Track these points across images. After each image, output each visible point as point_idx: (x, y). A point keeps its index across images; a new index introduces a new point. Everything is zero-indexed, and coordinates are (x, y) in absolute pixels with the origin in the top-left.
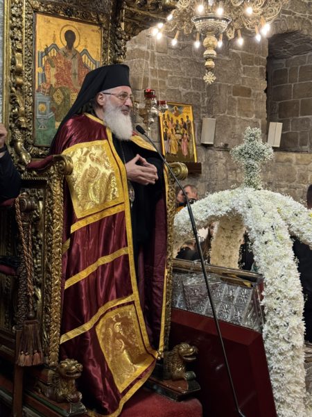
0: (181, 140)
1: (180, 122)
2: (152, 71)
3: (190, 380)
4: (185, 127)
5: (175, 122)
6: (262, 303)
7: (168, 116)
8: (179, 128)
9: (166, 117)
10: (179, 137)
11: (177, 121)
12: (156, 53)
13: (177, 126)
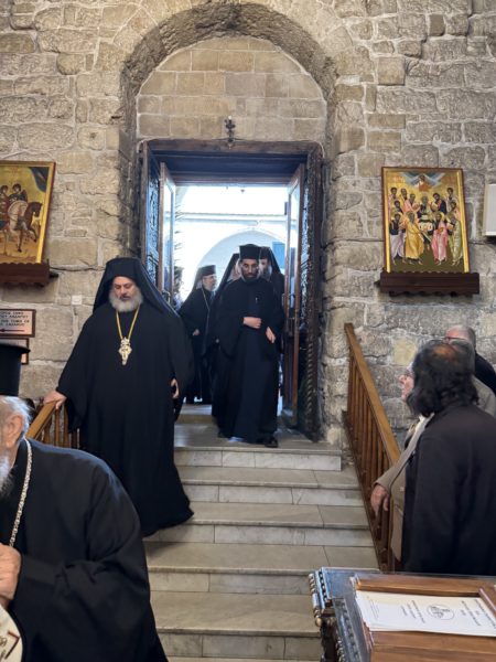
0: (431, 233)
1: (432, 200)
2: (370, 118)
4: (443, 208)
5: (418, 201)
7: (404, 192)
8: (428, 210)
9: (398, 193)
10: (429, 226)
11: (425, 199)
12: (379, 88)
13: (423, 208)
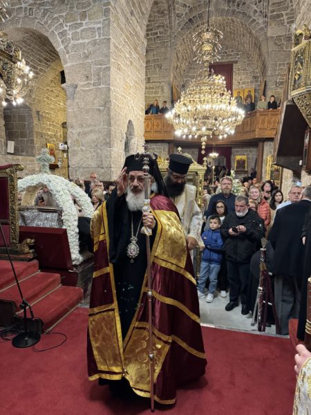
3: (33, 253)
6: (63, 218)
